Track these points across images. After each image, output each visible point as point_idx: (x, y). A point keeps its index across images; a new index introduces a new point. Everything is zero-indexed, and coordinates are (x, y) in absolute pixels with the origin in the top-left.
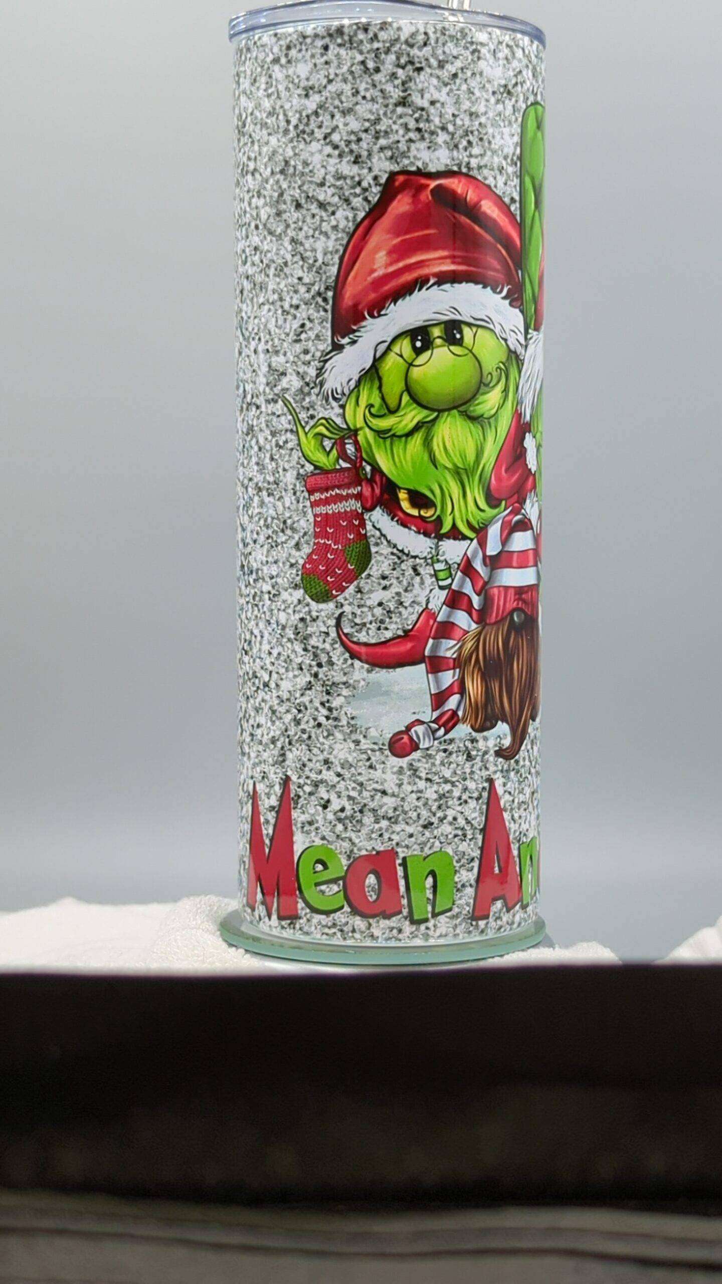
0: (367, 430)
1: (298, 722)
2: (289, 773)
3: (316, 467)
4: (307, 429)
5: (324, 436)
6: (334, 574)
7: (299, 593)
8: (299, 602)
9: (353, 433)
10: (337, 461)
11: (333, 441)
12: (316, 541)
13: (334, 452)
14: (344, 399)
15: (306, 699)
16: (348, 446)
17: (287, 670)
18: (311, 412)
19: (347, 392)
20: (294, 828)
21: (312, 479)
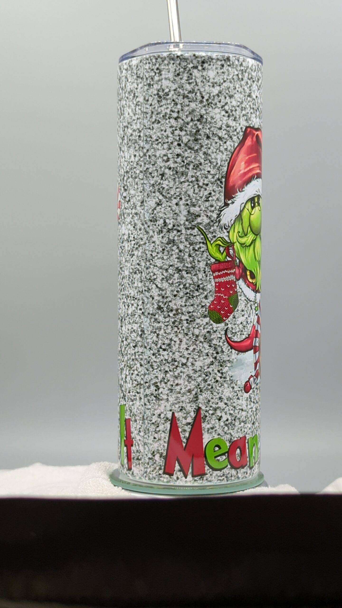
0: (237, 243)
1: (205, 381)
2: (200, 405)
3: (216, 260)
4: (212, 242)
5: (220, 245)
6: (224, 310)
7: (207, 320)
8: (207, 323)
9: (232, 244)
10: (226, 257)
11: (224, 248)
12: (216, 295)
13: (225, 253)
14: (229, 229)
15: (210, 370)
16: (230, 250)
17: (199, 356)
18: (214, 234)
19: (230, 225)
20: (203, 432)
21: (215, 265)
